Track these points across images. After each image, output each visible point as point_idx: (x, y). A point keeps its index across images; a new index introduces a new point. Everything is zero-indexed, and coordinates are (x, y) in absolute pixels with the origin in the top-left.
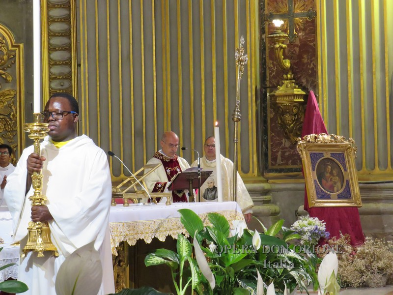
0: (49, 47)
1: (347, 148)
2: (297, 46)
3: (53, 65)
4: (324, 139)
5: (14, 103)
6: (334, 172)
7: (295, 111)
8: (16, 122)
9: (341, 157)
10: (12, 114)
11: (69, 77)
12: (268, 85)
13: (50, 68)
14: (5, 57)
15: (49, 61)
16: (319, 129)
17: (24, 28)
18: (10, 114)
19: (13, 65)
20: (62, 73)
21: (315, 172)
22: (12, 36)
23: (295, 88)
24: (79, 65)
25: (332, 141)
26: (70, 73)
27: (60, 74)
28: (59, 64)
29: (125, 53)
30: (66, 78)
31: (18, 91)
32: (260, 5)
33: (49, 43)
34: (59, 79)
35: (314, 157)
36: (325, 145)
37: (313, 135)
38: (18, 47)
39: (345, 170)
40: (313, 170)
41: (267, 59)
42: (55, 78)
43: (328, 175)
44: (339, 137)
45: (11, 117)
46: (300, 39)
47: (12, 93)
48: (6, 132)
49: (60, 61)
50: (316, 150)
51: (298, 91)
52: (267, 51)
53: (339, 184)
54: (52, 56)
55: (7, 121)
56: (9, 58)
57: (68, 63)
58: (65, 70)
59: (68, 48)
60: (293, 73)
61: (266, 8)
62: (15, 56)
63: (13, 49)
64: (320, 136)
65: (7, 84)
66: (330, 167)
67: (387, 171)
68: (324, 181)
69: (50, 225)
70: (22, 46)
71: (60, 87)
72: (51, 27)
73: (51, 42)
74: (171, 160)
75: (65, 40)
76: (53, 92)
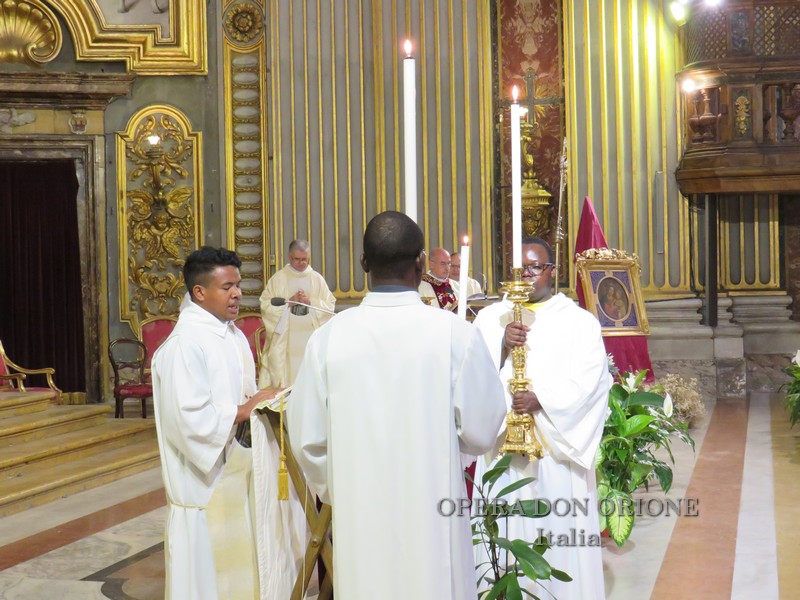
0: (233, 136)
1: (631, 266)
2: (538, 138)
3: (239, 157)
4: (605, 255)
5: (191, 203)
6: (617, 294)
7: (539, 216)
8: (193, 226)
9: (625, 276)
10: (189, 216)
11: (258, 173)
12: (503, 185)
13: (234, 161)
14: (180, 148)
15: (234, 154)
16: (598, 243)
17: (203, 113)
18: (186, 217)
19: (189, 158)
20: (249, 167)
21: (597, 294)
22: (188, 121)
23: (538, 188)
24: (271, 158)
25: (614, 258)
26: (260, 167)
27: (247, 169)
28: (246, 157)
29: (327, 144)
30: (255, 174)
31: (196, 189)
32: (493, 89)
33: (234, 132)
34: (246, 174)
35: (595, 277)
36: (606, 262)
37: (593, 250)
38: (196, 135)
39: (630, 292)
41: (502, 153)
42: (241, 174)
43: (611, 298)
44: (622, 253)
45: (188, 220)
46: (542, 131)
47: (189, 191)
48: (182, 238)
49: (246, 153)
50: (597, 269)
51: (543, 193)
52: (502, 144)
53: (623, 309)
54: (237, 147)
55: (182, 226)
56: (185, 150)
57: (256, 155)
58: (253, 163)
59: (256, 138)
60: (534, 171)
61: (501, 92)
62: (191, 147)
63: (190, 138)
64: (601, 252)
65: (182, 181)
66: (612, 288)
67: (649, 288)
68: (607, 306)
69: (535, 417)
70: (200, 134)
71: (247, 184)
72: (237, 112)
73: (237, 130)
74: (444, 284)
75: (252, 128)
76: (237, 191)
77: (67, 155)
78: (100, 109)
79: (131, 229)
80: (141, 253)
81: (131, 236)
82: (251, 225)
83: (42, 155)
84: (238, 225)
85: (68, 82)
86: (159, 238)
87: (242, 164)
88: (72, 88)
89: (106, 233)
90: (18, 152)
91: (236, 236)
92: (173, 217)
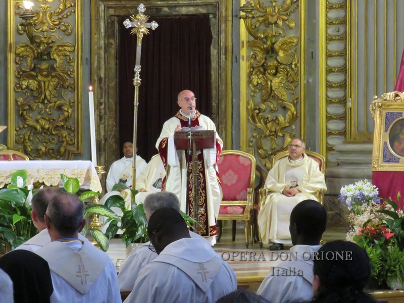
3: (330, 8)
5: (297, 51)
8: (298, 72)
10: (294, 63)
11: (344, 22)
14: (288, 1)
15: (326, 5)
18: (291, 64)
19: (296, 10)
20: (339, 18)
21: (388, 133)
26: (345, 17)
27: (336, 19)
28: (335, 8)
30: (342, 24)
34: (335, 24)
37: (394, 93)
40: (386, 131)
42: (332, 23)
45: (293, 66)
47: (294, 40)
48: (289, 83)
49: (336, 5)
55: (288, 72)
56: (292, 3)
58: (341, 14)
65: (289, 31)
68: (396, 144)
71: (336, 33)
76: (329, 39)
77: (202, 11)
80: (258, 96)
81: (250, 81)
82: (338, 71)
84: (329, 71)
86: (269, 83)
87: (333, 14)
89: (232, 79)
90: (166, 9)
91: (327, 81)
92: (281, 64)
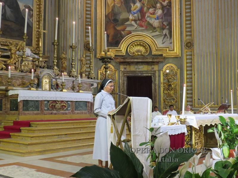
5: (177, 85)
10: (176, 88)
13: (186, 76)
14: (175, 73)
17: (180, 65)
19: (177, 75)
22: (176, 67)
24: (194, 75)
26: (192, 77)
28: (189, 75)
33: (186, 69)
34: (189, 79)
38: (178, 70)
47: (176, 82)
48: (175, 93)
54: (187, 73)
72: (187, 65)
75: (191, 68)
76: (187, 82)
77: (150, 75)
78: (157, 65)
79: (164, 91)
80: (166, 96)
82: (190, 90)
83: (145, 75)
85: (150, 59)
86: (170, 93)
88: (151, 60)
92: (173, 88)
